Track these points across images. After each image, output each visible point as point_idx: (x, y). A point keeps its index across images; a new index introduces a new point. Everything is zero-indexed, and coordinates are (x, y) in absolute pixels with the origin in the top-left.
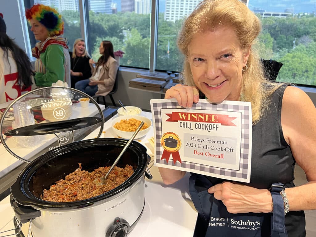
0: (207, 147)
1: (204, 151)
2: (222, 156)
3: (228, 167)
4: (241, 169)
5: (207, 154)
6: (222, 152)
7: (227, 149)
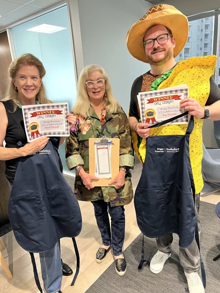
0: (51, 124)
1: (50, 126)
2: (58, 127)
3: (61, 131)
4: (66, 131)
5: (52, 127)
6: (58, 125)
7: (60, 124)
